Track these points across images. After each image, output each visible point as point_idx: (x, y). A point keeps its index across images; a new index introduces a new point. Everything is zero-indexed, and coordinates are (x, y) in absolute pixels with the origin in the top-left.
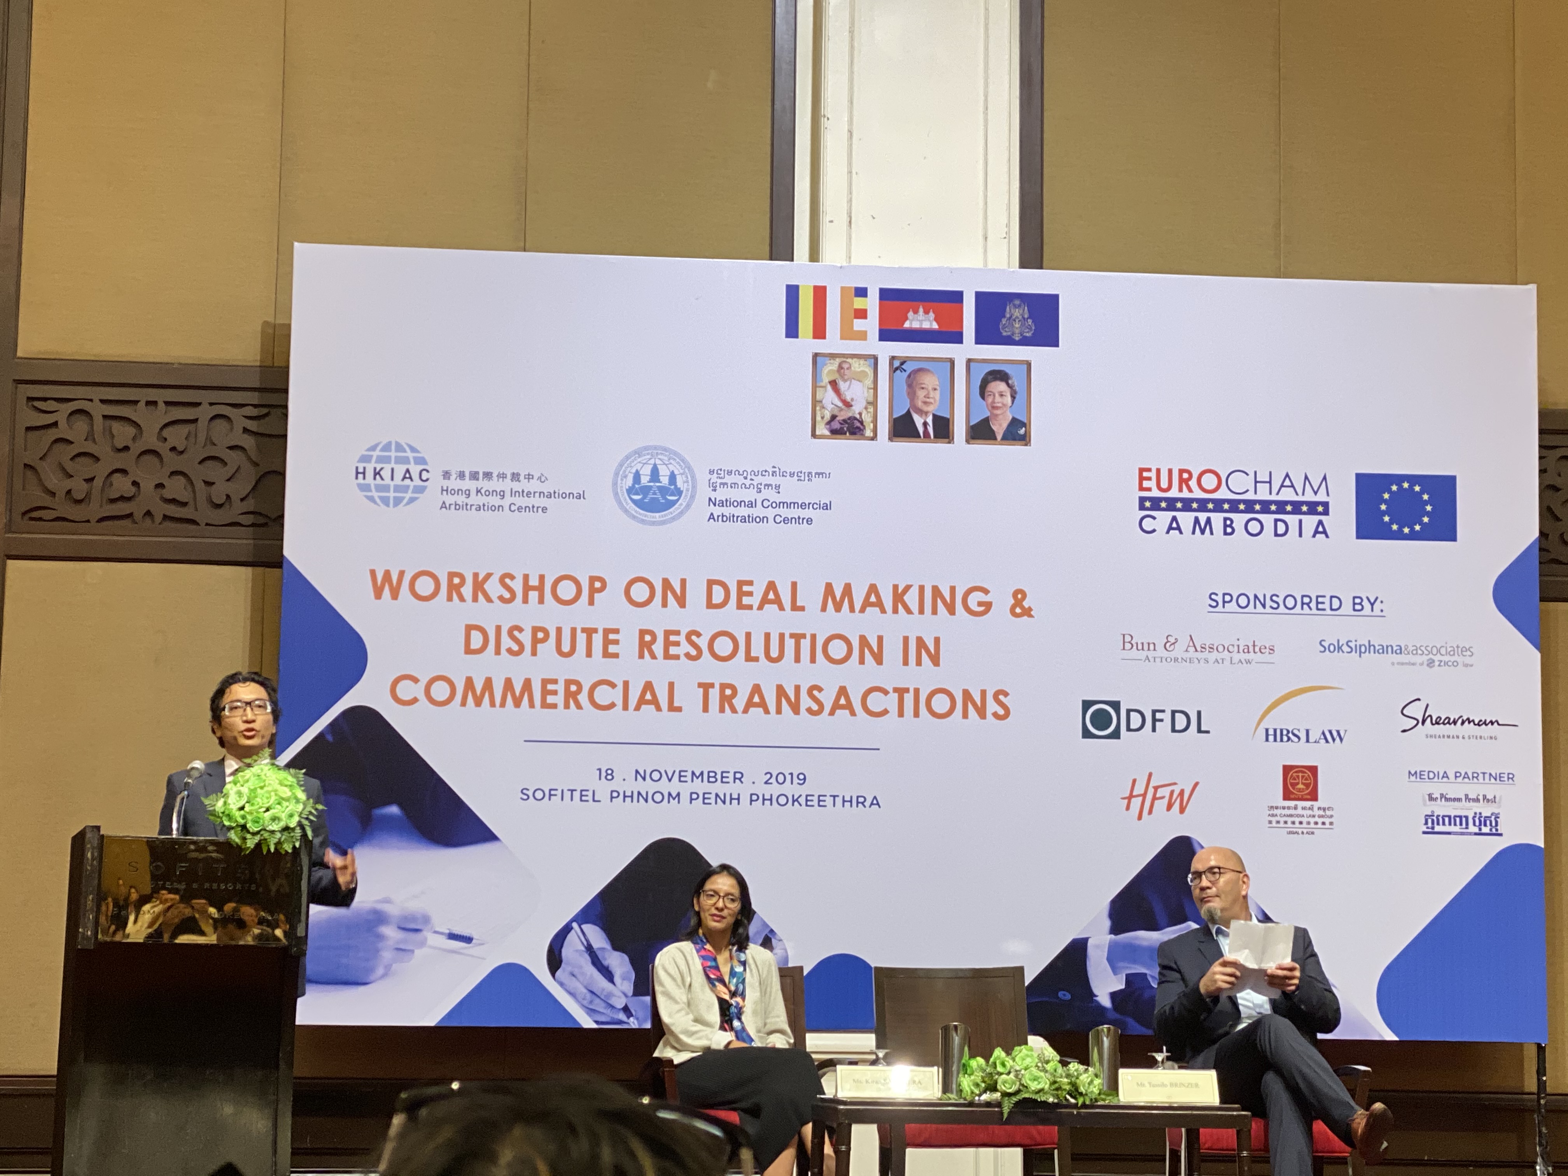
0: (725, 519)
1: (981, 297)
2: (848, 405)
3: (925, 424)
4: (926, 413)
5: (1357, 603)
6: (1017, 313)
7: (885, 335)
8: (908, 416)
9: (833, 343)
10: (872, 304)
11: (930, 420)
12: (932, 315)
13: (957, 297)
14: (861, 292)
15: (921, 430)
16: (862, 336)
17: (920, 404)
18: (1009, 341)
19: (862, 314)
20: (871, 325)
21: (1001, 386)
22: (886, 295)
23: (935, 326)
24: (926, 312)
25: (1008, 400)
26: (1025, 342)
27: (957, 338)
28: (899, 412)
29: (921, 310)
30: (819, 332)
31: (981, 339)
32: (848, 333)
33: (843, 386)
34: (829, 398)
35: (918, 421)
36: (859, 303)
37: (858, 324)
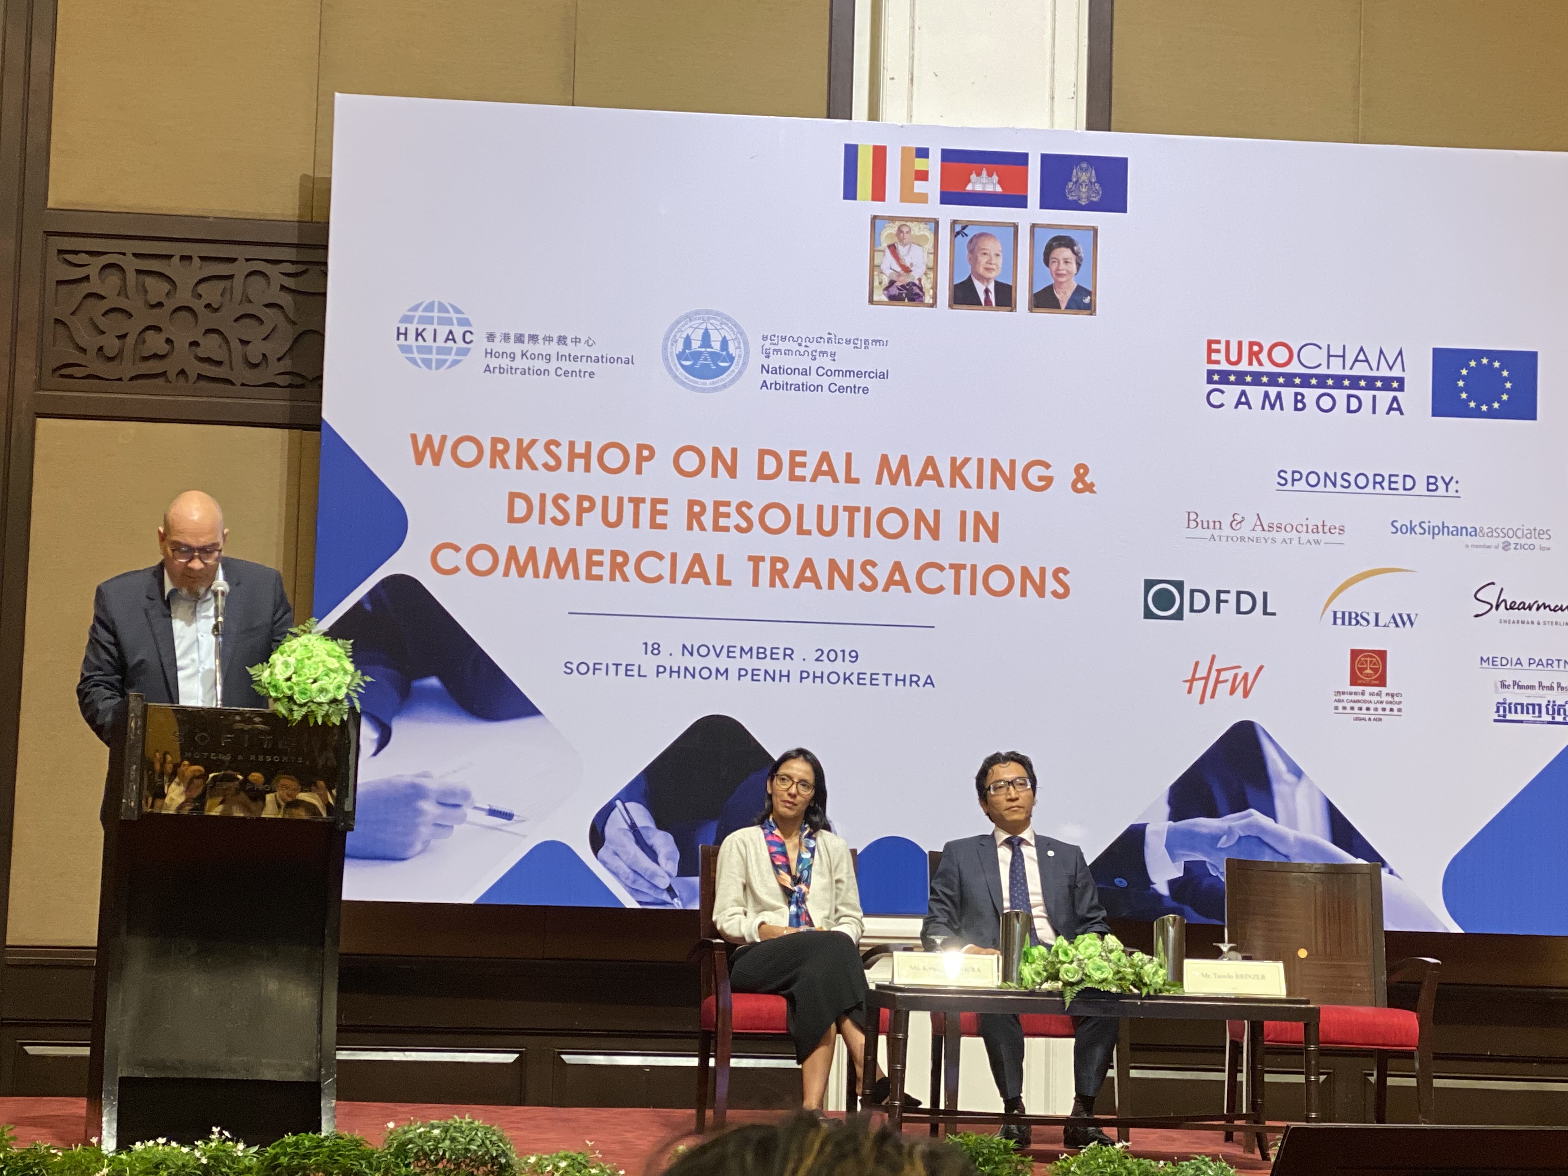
0: (778, 387)
1: (1048, 160)
2: (907, 270)
3: (987, 291)
4: (988, 280)
5: (1431, 483)
6: (1084, 177)
7: (947, 198)
8: (969, 282)
9: (893, 205)
10: (934, 165)
11: (992, 287)
12: (995, 178)
13: (1022, 159)
14: (923, 153)
15: (982, 297)
16: (923, 198)
17: (981, 270)
18: (1075, 206)
19: (923, 176)
20: (933, 187)
21: (1066, 253)
22: (948, 155)
23: (999, 189)
24: (990, 175)
25: (1074, 267)
26: (1092, 207)
27: (1021, 202)
28: (959, 279)
29: (984, 173)
30: (879, 194)
31: (1045, 204)
32: (908, 196)
33: (902, 250)
34: (887, 262)
35: (980, 288)
36: (920, 164)
37: (919, 187)
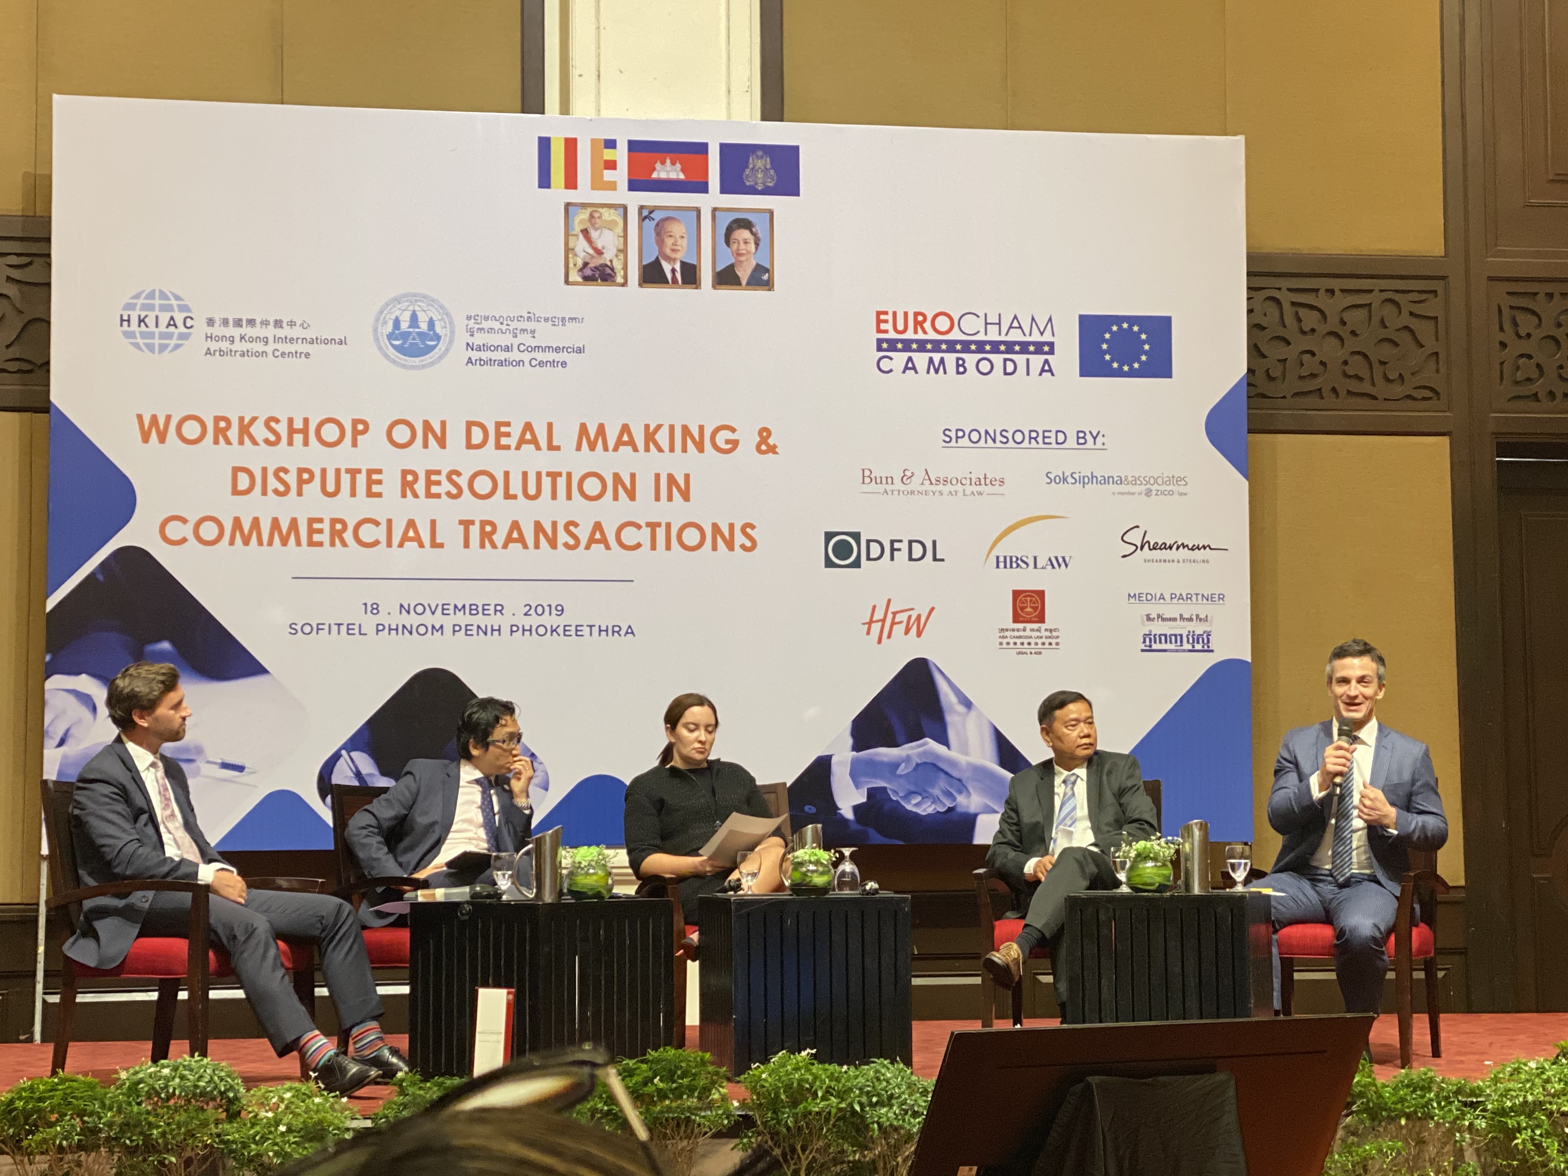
0: (482, 363)
1: (726, 149)
2: (599, 252)
3: (673, 271)
4: (674, 260)
5: (1081, 437)
6: (760, 164)
7: (634, 186)
8: (657, 263)
9: (584, 193)
10: (621, 155)
11: (678, 267)
12: (678, 166)
13: (701, 149)
14: (611, 144)
15: (669, 276)
16: (612, 186)
17: (668, 252)
18: (752, 191)
19: (611, 165)
20: (621, 175)
21: (745, 234)
22: (634, 146)
23: (682, 176)
24: (673, 163)
25: (752, 247)
26: (767, 191)
27: (703, 188)
28: (648, 260)
29: (668, 161)
30: (571, 182)
31: (724, 190)
32: (598, 184)
33: (594, 234)
34: (581, 246)
35: (667, 267)
36: (608, 154)
37: (608, 175)
